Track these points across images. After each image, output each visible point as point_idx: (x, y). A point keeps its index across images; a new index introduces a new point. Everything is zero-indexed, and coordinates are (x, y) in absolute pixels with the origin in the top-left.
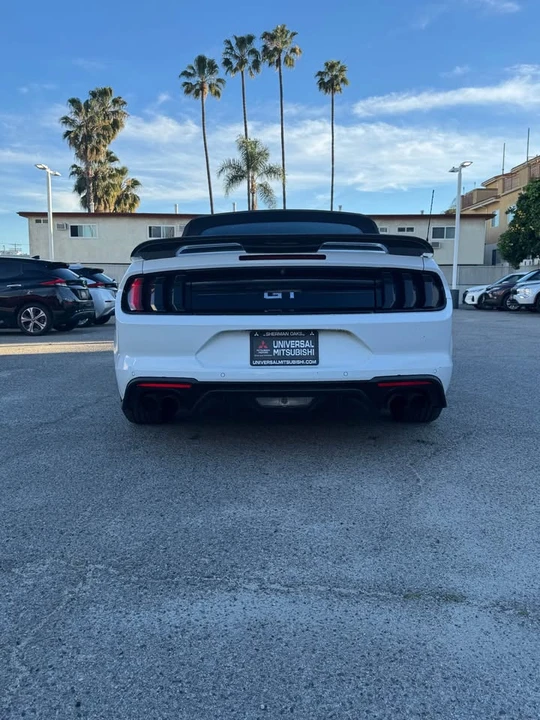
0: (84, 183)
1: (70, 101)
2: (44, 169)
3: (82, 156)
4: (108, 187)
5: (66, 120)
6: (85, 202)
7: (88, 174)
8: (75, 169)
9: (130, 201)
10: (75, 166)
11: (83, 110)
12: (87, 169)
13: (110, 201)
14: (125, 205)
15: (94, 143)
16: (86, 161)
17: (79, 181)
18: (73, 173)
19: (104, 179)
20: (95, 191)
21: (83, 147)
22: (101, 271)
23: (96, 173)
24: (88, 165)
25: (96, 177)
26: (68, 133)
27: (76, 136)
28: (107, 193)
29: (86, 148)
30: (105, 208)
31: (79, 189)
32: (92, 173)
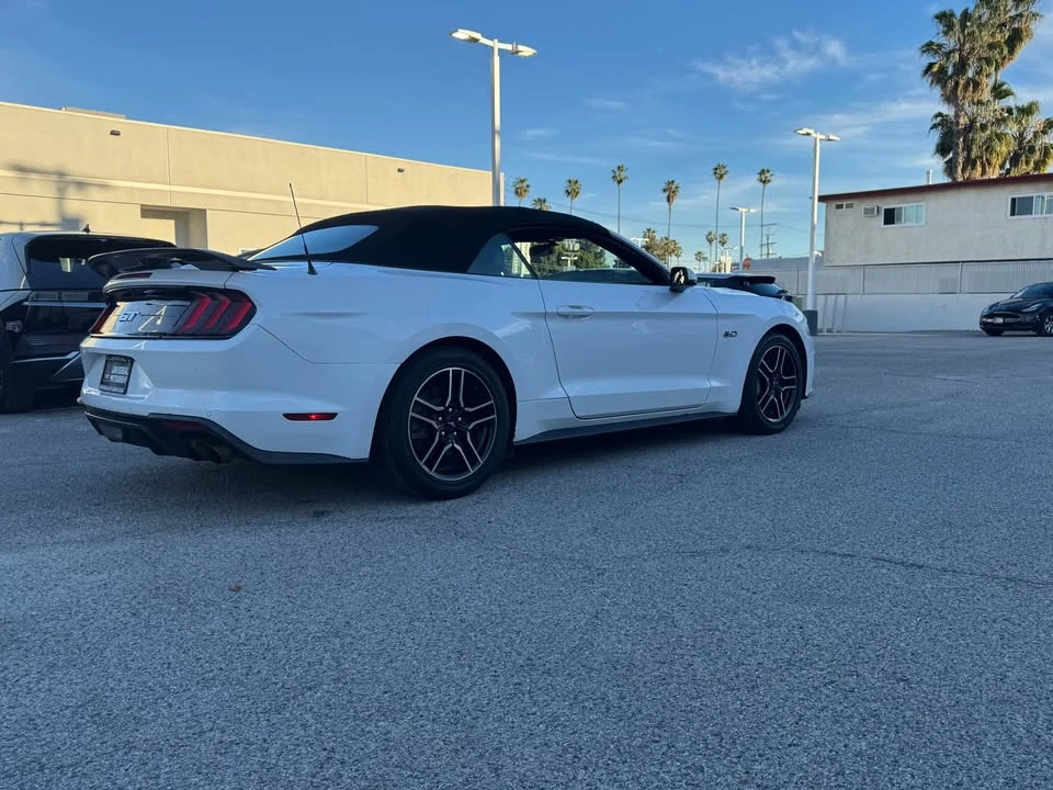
0: (950, 139)
1: (937, 17)
2: (808, 134)
3: (951, 98)
4: (990, 139)
5: (929, 47)
6: (950, 168)
7: (958, 123)
8: (939, 119)
9: (1037, 156)
10: (940, 114)
11: (957, 27)
12: (957, 116)
13: (994, 161)
14: (1027, 163)
15: (970, 74)
16: (957, 105)
17: (944, 137)
18: (934, 126)
19: (983, 127)
20: (968, 149)
21: (951, 84)
22: (771, 280)
23: (973, 122)
24: (959, 109)
25: (970, 127)
26: (931, 66)
27: (942, 70)
28: (989, 149)
29: (957, 84)
30: (984, 172)
31: (942, 149)
32: (963, 121)
